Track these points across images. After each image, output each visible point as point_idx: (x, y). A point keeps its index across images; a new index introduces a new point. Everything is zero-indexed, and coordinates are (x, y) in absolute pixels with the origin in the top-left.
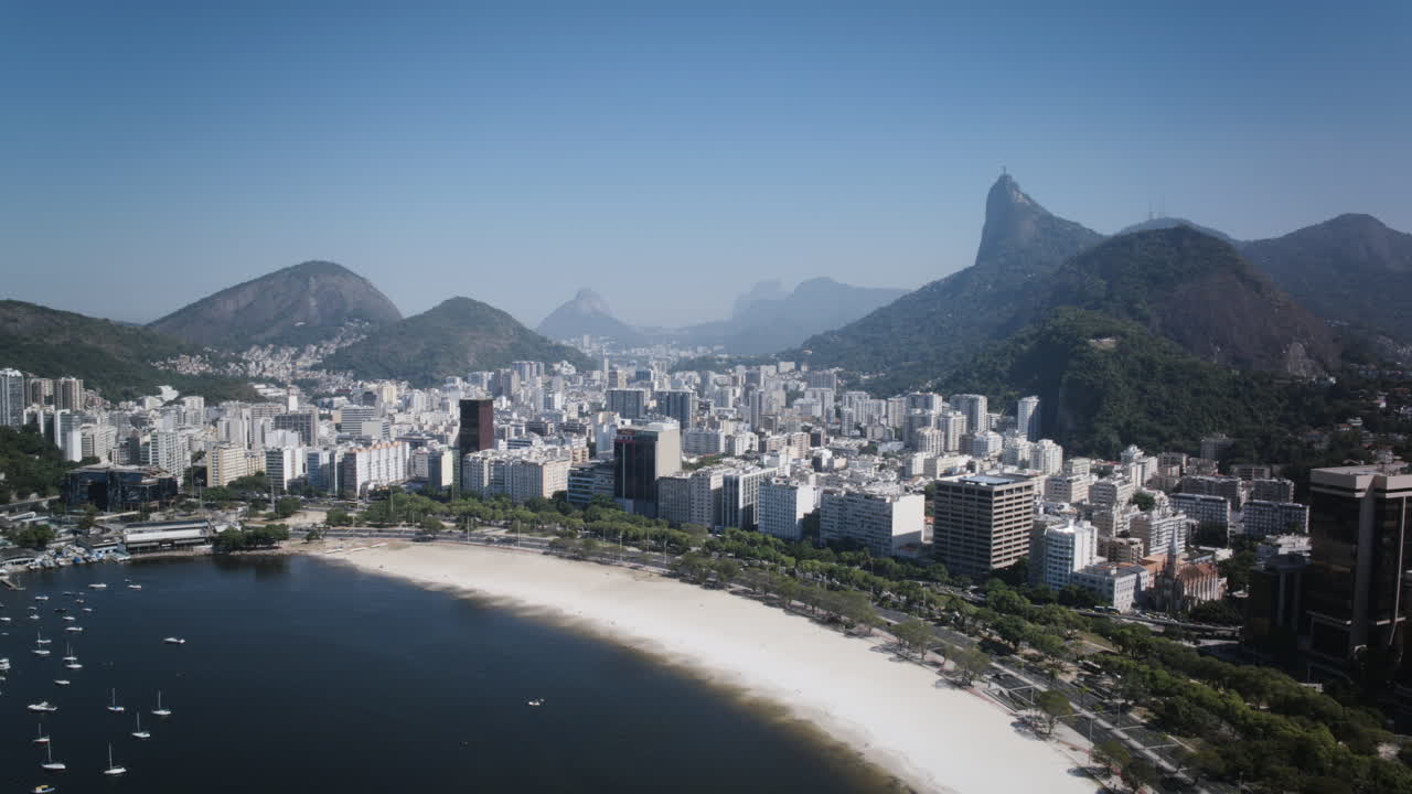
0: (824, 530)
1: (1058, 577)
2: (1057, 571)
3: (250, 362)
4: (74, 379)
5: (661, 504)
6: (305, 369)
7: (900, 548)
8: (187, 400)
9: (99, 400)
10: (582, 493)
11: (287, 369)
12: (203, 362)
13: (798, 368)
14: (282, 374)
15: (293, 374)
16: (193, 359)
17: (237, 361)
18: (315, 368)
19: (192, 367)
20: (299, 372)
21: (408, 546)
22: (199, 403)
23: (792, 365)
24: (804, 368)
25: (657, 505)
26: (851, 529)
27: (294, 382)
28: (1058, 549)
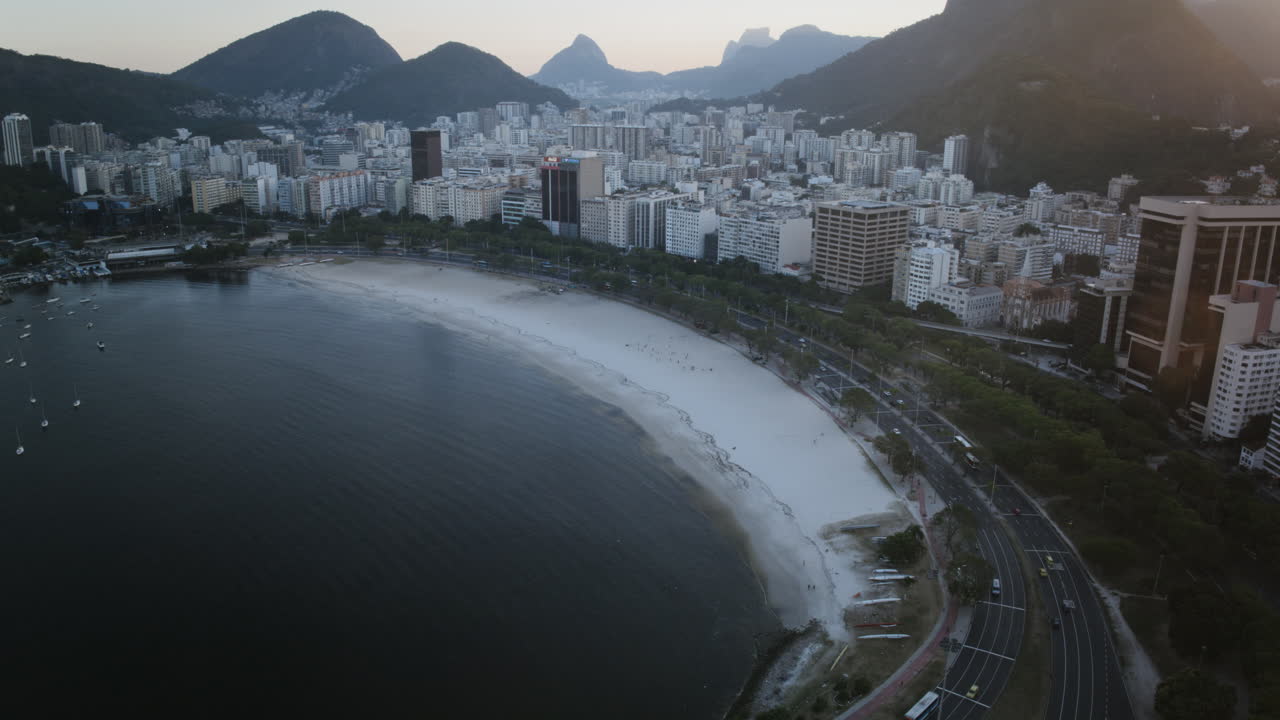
0: (721, 249)
1: (917, 295)
2: (917, 289)
3: (259, 105)
4: (93, 124)
5: (583, 225)
6: (311, 110)
7: (786, 266)
8: (196, 140)
9: (118, 141)
10: (515, 215)
11: (294, 111)
12: (217, 106)
13: (765, 110)
14: (290, 117)
15: (300, 116)
16: (208, 105)
17: (248, 104)
18: (320, 110)
19: (207, 111)
20: (304, 114)
21: (351, 261)
22: (206, 141)
23: (760, 107)
24: (771, 109)
25: (579, 227)
26: (745, 249)
27: (301, 123)
28: (919, 269)
